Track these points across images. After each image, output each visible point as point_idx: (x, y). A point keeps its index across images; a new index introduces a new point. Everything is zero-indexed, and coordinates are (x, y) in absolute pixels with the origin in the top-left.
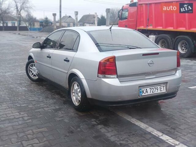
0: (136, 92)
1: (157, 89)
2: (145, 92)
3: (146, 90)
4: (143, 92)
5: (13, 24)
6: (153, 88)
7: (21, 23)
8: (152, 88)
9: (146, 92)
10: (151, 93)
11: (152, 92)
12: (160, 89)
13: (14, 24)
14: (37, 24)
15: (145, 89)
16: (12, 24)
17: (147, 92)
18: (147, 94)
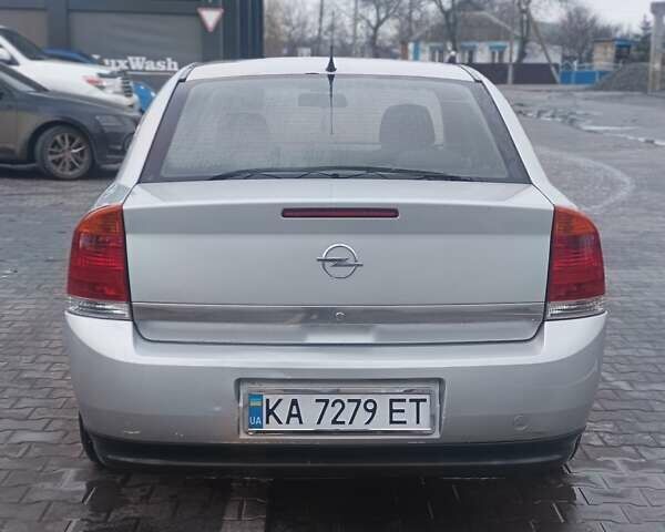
0: (217, 409)
1: (370, 406)
2: (282, 412)
3: (294, 402)
4: (270, 412)
5: (497, 55)
6: (344, 398)
7: (528, 51)
8: (332, 398)
9: (290, 415)
10: (327, 425)
11: (334, 422)
12: (392, 411)
13: (501, 55)
14: (605, 54)
15: (288, 399)
16: (493, 54)
17: (298, 415)
18: (294, 425)
